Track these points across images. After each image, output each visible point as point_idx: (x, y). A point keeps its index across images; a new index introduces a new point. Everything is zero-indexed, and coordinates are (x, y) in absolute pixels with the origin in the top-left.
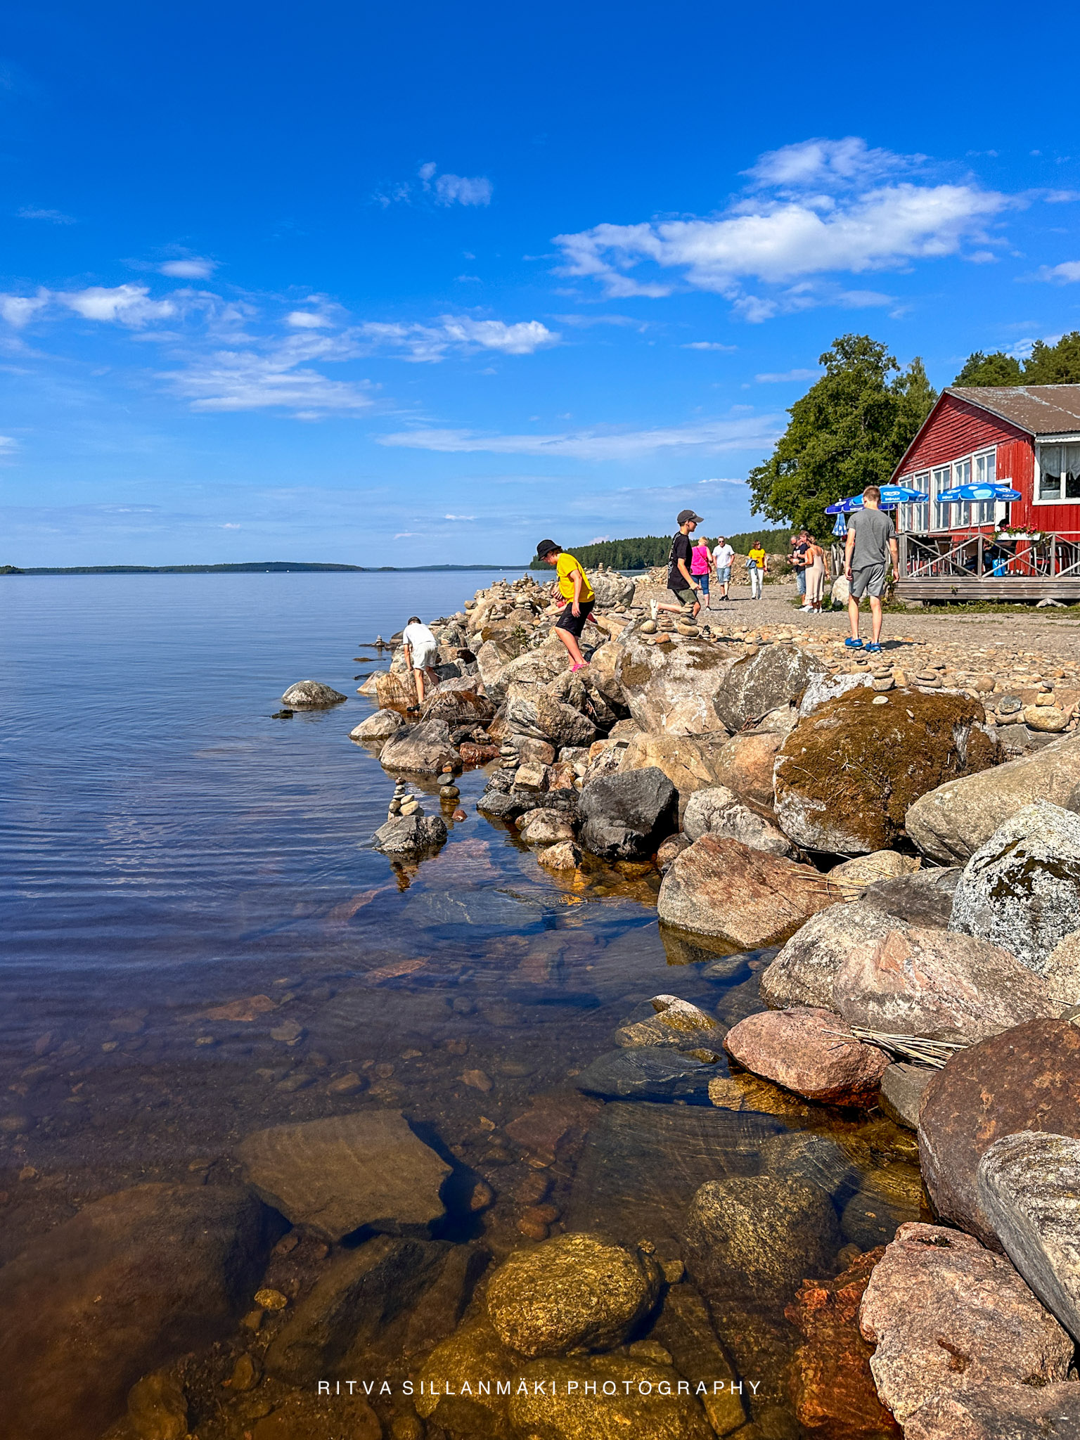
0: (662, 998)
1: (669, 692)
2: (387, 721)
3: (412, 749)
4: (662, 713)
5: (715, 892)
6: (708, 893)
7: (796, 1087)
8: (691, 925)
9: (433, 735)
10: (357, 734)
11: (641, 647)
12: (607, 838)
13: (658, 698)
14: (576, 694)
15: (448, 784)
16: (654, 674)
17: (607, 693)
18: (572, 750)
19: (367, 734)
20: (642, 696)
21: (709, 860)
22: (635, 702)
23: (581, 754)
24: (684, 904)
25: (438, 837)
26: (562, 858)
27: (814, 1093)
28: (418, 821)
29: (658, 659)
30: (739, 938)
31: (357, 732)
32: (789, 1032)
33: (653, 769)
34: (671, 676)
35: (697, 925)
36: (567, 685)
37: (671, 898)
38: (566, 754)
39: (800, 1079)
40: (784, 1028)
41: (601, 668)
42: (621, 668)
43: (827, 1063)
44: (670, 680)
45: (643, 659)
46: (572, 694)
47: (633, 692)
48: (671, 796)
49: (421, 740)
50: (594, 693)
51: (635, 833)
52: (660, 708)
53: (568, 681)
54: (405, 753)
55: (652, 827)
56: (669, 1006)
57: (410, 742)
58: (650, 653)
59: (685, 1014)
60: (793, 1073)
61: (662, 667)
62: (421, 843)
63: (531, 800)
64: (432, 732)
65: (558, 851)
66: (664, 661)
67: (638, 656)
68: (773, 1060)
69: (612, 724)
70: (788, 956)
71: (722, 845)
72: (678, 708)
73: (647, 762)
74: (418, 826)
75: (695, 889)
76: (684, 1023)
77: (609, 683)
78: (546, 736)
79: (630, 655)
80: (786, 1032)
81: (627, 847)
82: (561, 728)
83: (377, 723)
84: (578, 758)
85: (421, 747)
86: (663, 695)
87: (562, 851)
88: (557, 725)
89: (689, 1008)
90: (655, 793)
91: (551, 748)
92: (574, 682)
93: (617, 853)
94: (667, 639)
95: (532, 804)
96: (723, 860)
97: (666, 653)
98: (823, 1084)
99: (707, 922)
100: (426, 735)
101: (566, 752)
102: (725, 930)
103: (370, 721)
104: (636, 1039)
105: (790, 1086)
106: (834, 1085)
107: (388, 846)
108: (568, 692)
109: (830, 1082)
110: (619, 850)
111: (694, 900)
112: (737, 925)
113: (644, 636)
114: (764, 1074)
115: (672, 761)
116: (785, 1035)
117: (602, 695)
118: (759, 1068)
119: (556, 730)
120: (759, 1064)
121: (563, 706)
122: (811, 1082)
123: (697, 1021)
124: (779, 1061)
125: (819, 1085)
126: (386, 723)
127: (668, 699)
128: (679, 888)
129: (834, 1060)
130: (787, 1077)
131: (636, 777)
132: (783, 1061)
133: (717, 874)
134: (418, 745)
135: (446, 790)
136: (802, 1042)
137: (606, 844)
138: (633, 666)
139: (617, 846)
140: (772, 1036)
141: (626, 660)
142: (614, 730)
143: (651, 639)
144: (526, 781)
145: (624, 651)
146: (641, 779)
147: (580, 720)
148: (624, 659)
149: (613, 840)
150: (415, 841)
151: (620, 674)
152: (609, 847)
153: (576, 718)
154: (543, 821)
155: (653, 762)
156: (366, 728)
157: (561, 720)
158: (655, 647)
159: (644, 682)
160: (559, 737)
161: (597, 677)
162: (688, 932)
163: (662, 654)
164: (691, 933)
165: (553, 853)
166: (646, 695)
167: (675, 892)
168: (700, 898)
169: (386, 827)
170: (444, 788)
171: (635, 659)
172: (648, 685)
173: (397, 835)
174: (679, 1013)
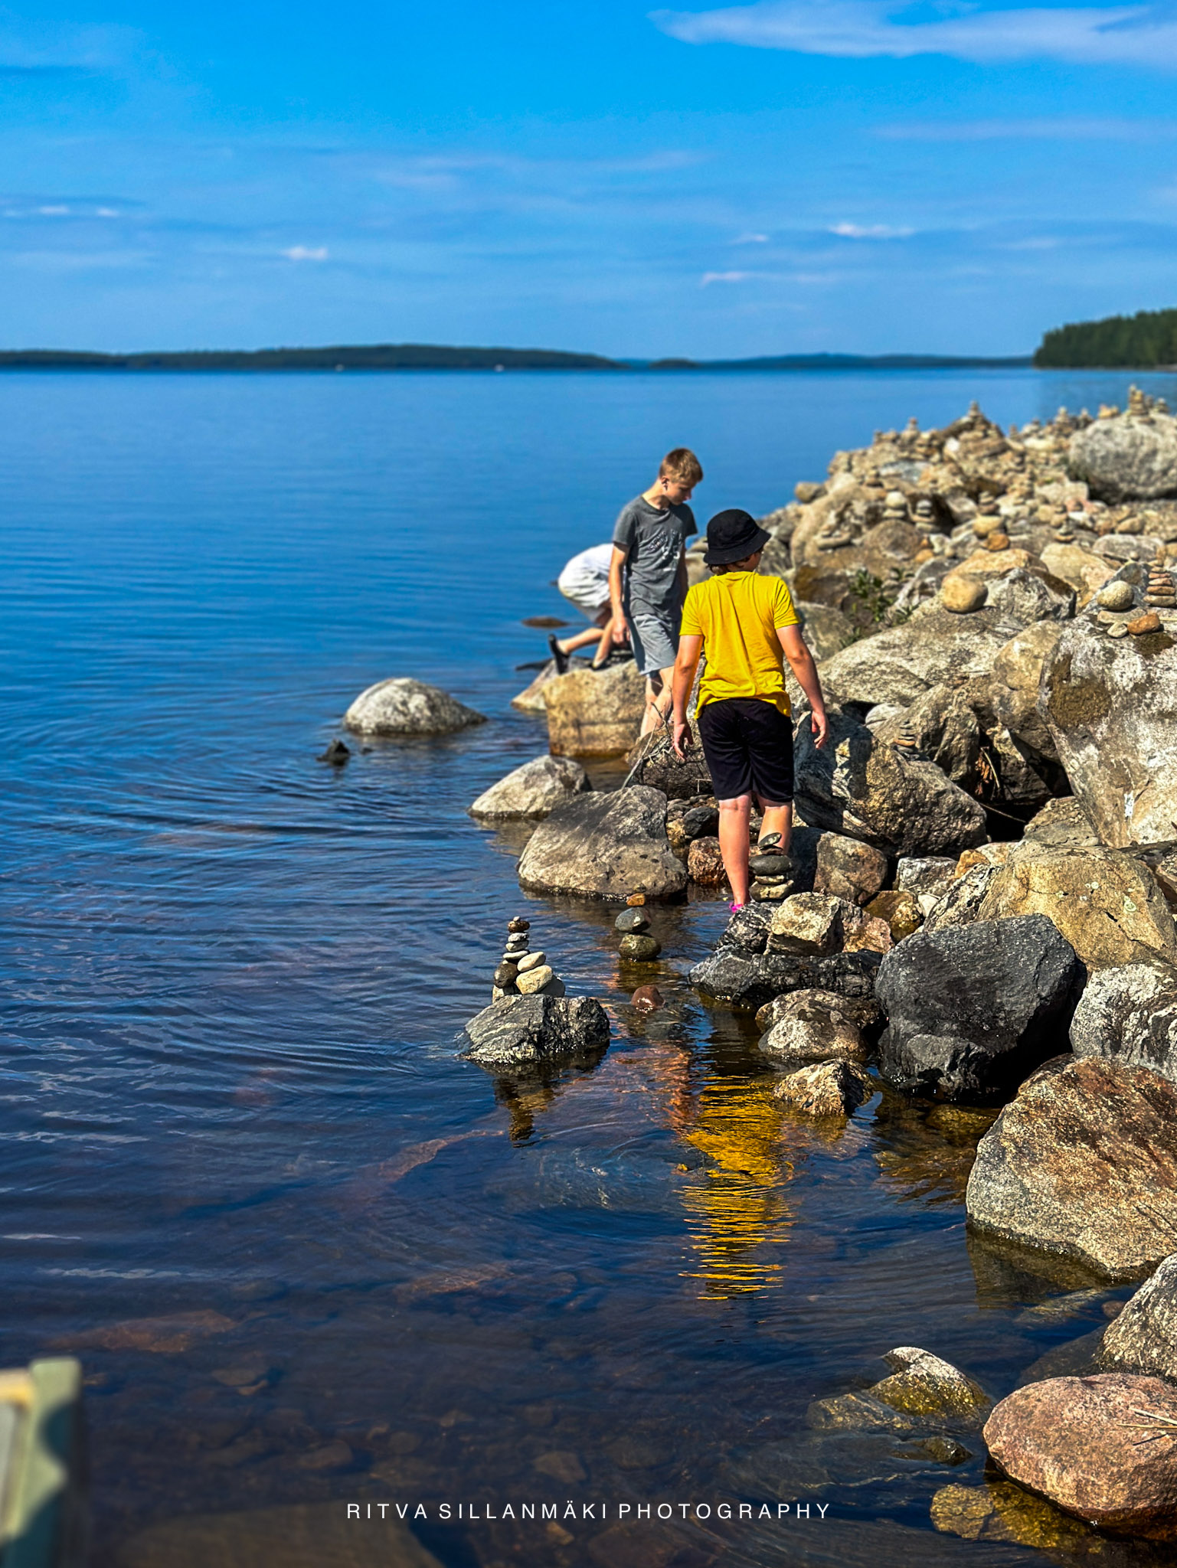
0: (901, 1352)
1: (1146, 745)
2: (549, 784)
3: (583, 849)
4: (1128, 789)
5: (1074, 1170)
6: (1059, 1172)
7: (1072, 1502)
8: (1020, 1229)
9: (629, 821)
10: (484, 809)
11: (1093, 642)
12: (917, 1056)
13: (1122, 756)
14: (955, 739)
15: (636, 931)
16: (1116, 702)
17: (1026, 736)
18: (919, 865)
19: (505, 808)
20: (1091, 749)
21: (1081, 1108)
22: (1077, 761)
23: (938, 874)
24: (1009, 1190)
25: (589, 1039)
26: (816, 1093)
27: (1103, 1516)
28: (548, 1005)
29: (1128, 668)
30: (1099, 1257)
31: (484, 803)
32: (1078, 1412)
33: (1036, 918)
34: (1154, 709)
35: (1030, 1230)
36: (936, 717)
37: (988, 1178)
38: (907, 872)
39: (1080, 1489)
40: (1071, 1404)
41: (1014, 681)
42: (1050, 684)
43: (1129, 1465)
44: (1150, 719)
45: (1096, 668)
46: (946, 736)
47: (1071, 740)
48: (1065, 976)
49: (604, 830)
50: (1001, 735)
51: (976, 1049)
52: (1124, 778)
53: (939, 708)
54: (570, 856)
55: (1021, 1039)
56: (910, 1364)
57: (581, 835)
58: (1110, 656)
59: (932, 1379)
60: (1069, 1479)
61: (1136, 687)
62: (554, 1050)
63: (788, 972)
64: (628, 814)
65: (811, 1079)
66: (1140, 674)
67: (1086, 660)
68: (1042, 1456)
69: (1038, 806)
70: (1150, 1290)
71: (1118, 1081)
72: (1161, 780)
73: (1028, 903)
74: (546, 1016)
75: (1034, 1162)
76: (927, 1395)
77: (1030, 718)
78: (869, 831)
79: (1069, 658)
80: (1074, 1412)
81: (956, 1078)
82: (906, 816)
83: (528, 785)
84: (931, 882)
85: (601, 847)
86: (1133, 751)
87: (818, 1080)
88: (895, 808)
89: (942, 1370)
90: (1032, 969)
91: (878, 857)
92: (953, 711)
93: (938, 1086)
94: (1152, 625)
95: (790, 981)
96: (1111, 1108)
97: (1147, 656)
98: (1120, 1500)
99: (1047, 1224)
100: (617, 820)
101: (908, 868)
102: (1080, 1243)
103: (513, 781)
104: (840, 1419)
105: (1063, 1501)
106: (1141, 1505)
107: (488, 1053)
108: (939, 733)
109: (1134, 1498)
110: (942, 1081)
111: (1028, 1184)
112: (1102, 1233)
113: (1105, 616)
114: (1027, 1481)
115: (1082, 903)
116: (1070, 1415)
117: (1016, 740)
118: (1019, 1471)
119: (893, 820)
120: (1021, 1463)
121: (914, 768)
122: (1099, 1496)
123: (951, 1392)
124: (1050, 1459)
125: (1112, 1501)
126: (548, 786)
127: (1142, 759)
128: (1002, 1160)
129: (1143, 1461)
130: (1059, 1485)
131: (998, 934)
132: (1058, 1458)
133: (1091, 1138)
134: (595, 842)
135: (632, 943)
136: (1095, 1429)
137: (918, 1069)
138: (1074, 682)
139: (938, 1073)
140: (1049, 1418)
141: (1061, 668)
142: (1039, 819)
143: (1117, 624)
144: (792, 931)
145: (1057, 648)
146: (1009, 940)
147: (950, 798)
148: (1055, 667)
149: (926, 1060)
150: (539, 1046)
151: (1046, 699)
152: (921, 1075)
153: (940, 794)
154: (802, 1015)
155: (1040, 903)
156: (504, 795)
157: (905, 799)
158: (1124, 643)
159: (1095, 720)
160: (899, 835)
161: (1005, 702)
162: (1015, 1243)
163: (1137, 659)
164: (1019, 1247)
165: (802, 1082)
166: (1098, 747)
167: (995, 1167)
168: (1041, 1179)
169: (485, 1016)
170: (627, 938)
171: (1079, 666)
172: (1103, 727)
173: (504, 1032)
174: (922, 1378)
